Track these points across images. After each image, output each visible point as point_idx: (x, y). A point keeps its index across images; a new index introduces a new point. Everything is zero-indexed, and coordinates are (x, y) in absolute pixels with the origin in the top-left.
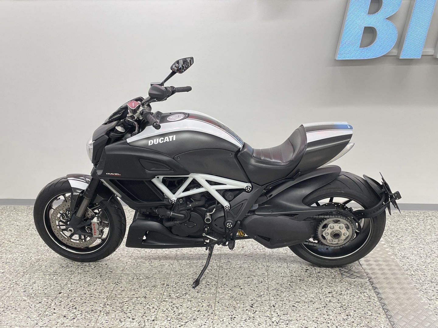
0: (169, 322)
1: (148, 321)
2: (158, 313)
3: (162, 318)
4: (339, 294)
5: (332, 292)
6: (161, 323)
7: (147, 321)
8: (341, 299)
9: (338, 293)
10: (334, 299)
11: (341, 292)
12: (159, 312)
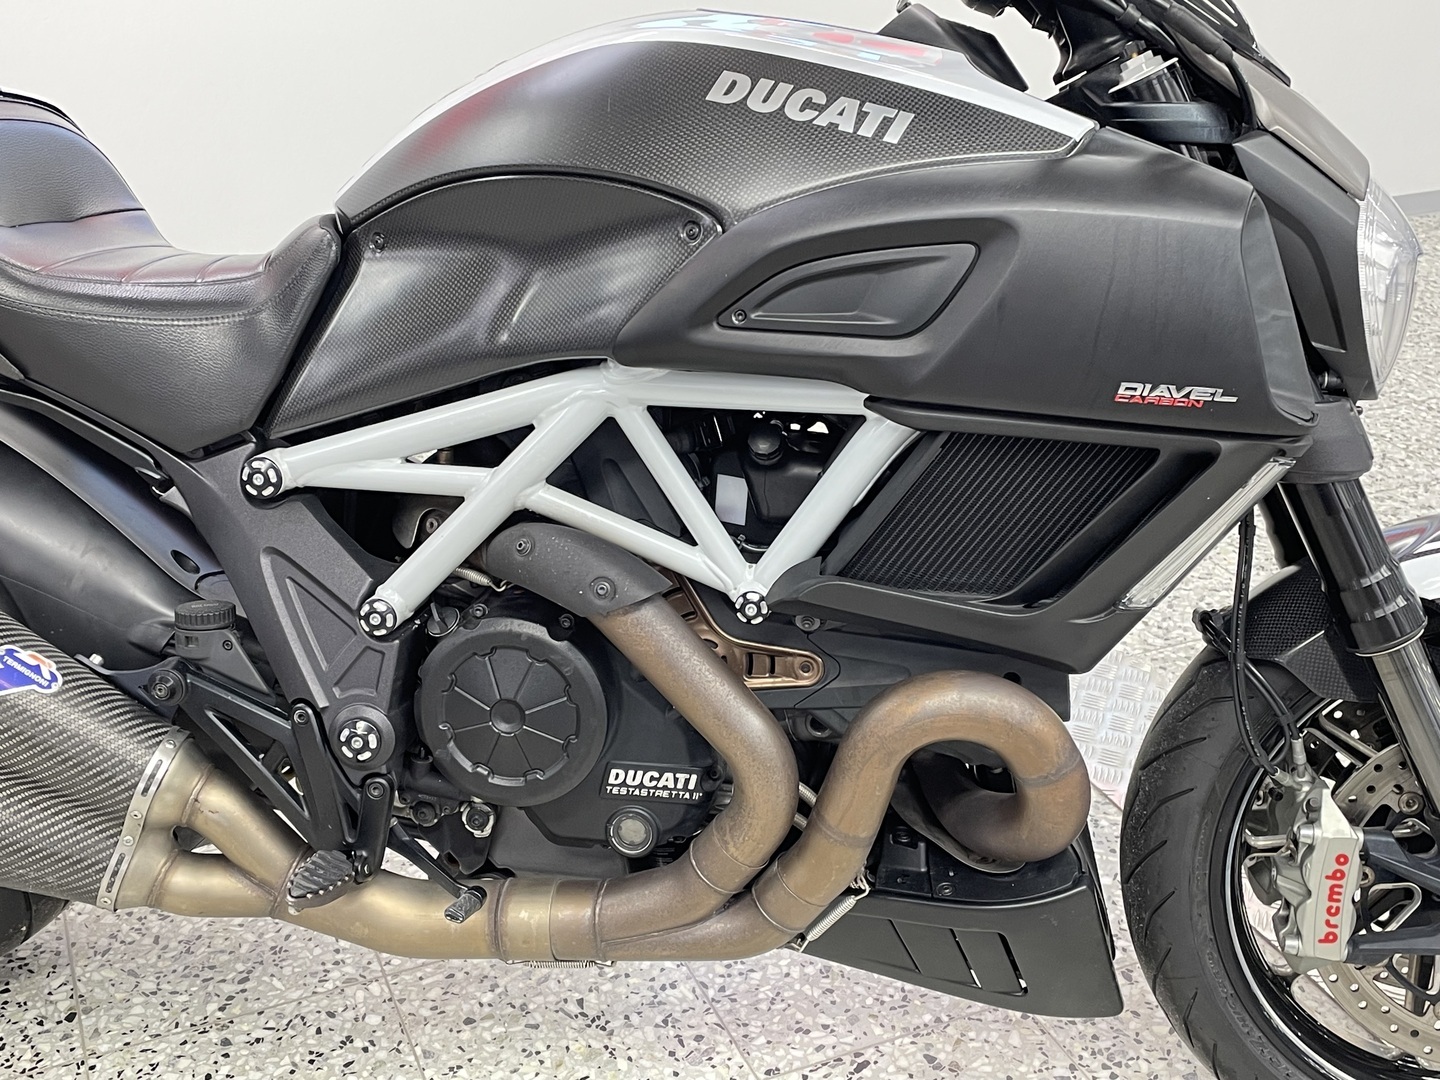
0: (154, 999)
1: (46, 1027)
2: (79, 971)
3: (112, 990)
6: (118, 1019)
7: (39, 1029)
12: (82, 963)
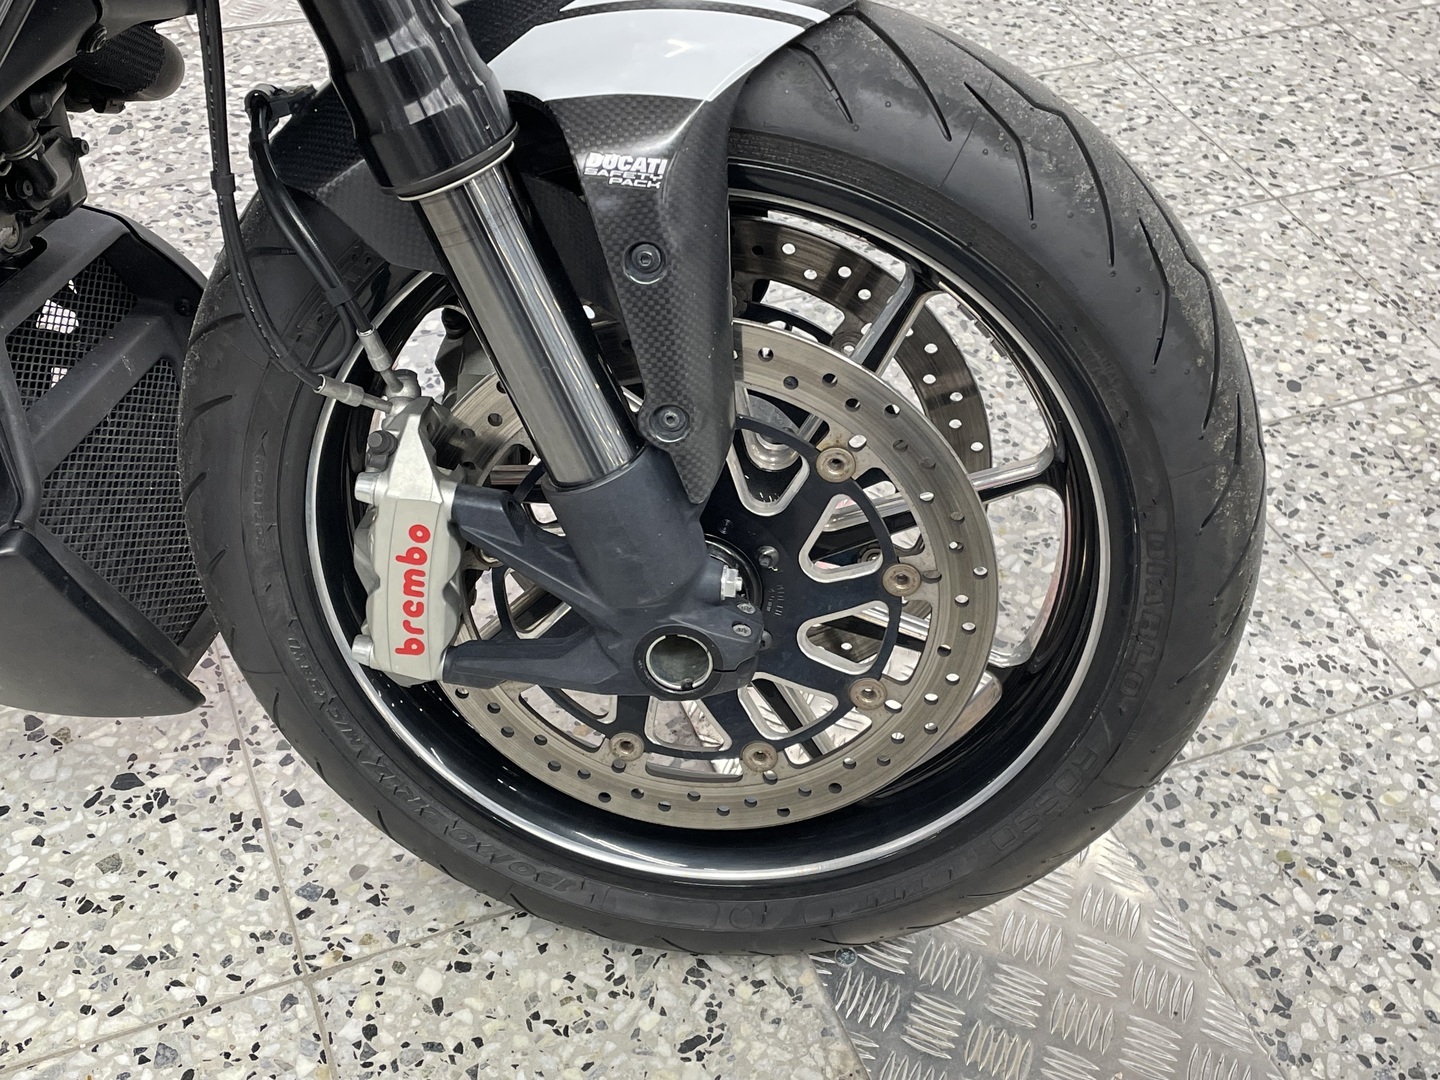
4: (175, 130)
5: (130, 126)
8: (184, 158)
9: (168, 121)
10: (144, 165)
11: (185, 112)
